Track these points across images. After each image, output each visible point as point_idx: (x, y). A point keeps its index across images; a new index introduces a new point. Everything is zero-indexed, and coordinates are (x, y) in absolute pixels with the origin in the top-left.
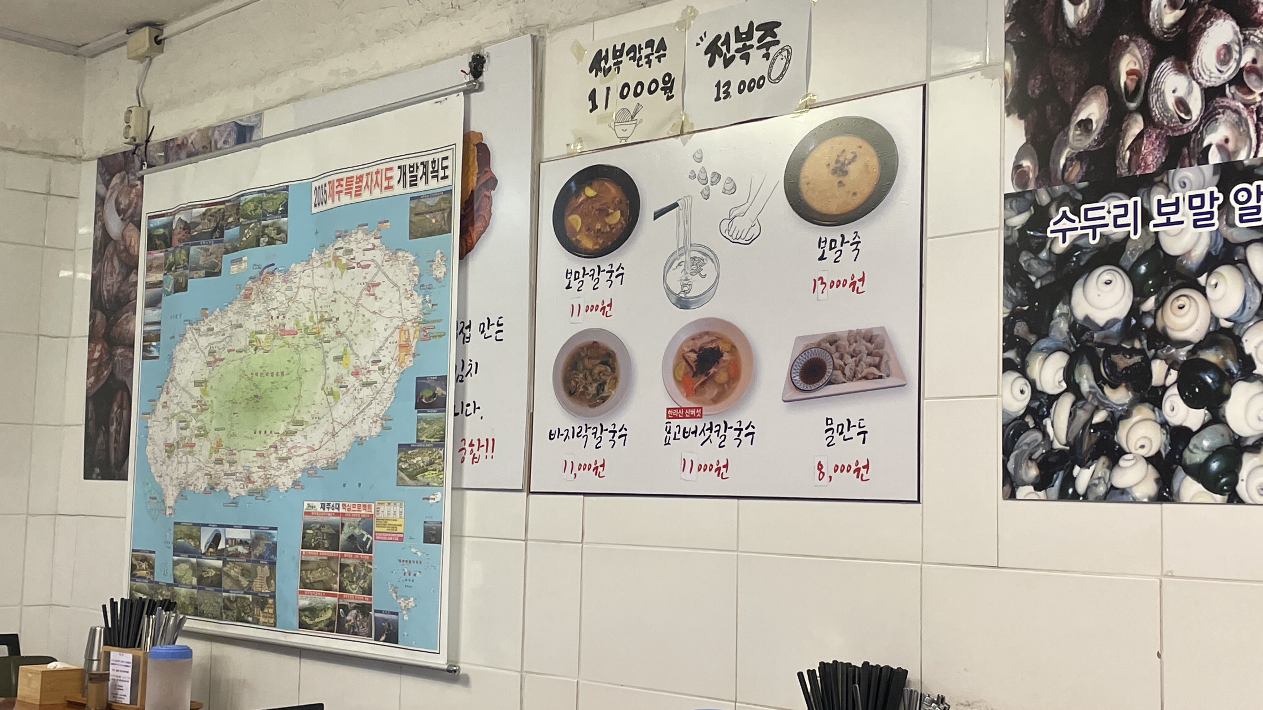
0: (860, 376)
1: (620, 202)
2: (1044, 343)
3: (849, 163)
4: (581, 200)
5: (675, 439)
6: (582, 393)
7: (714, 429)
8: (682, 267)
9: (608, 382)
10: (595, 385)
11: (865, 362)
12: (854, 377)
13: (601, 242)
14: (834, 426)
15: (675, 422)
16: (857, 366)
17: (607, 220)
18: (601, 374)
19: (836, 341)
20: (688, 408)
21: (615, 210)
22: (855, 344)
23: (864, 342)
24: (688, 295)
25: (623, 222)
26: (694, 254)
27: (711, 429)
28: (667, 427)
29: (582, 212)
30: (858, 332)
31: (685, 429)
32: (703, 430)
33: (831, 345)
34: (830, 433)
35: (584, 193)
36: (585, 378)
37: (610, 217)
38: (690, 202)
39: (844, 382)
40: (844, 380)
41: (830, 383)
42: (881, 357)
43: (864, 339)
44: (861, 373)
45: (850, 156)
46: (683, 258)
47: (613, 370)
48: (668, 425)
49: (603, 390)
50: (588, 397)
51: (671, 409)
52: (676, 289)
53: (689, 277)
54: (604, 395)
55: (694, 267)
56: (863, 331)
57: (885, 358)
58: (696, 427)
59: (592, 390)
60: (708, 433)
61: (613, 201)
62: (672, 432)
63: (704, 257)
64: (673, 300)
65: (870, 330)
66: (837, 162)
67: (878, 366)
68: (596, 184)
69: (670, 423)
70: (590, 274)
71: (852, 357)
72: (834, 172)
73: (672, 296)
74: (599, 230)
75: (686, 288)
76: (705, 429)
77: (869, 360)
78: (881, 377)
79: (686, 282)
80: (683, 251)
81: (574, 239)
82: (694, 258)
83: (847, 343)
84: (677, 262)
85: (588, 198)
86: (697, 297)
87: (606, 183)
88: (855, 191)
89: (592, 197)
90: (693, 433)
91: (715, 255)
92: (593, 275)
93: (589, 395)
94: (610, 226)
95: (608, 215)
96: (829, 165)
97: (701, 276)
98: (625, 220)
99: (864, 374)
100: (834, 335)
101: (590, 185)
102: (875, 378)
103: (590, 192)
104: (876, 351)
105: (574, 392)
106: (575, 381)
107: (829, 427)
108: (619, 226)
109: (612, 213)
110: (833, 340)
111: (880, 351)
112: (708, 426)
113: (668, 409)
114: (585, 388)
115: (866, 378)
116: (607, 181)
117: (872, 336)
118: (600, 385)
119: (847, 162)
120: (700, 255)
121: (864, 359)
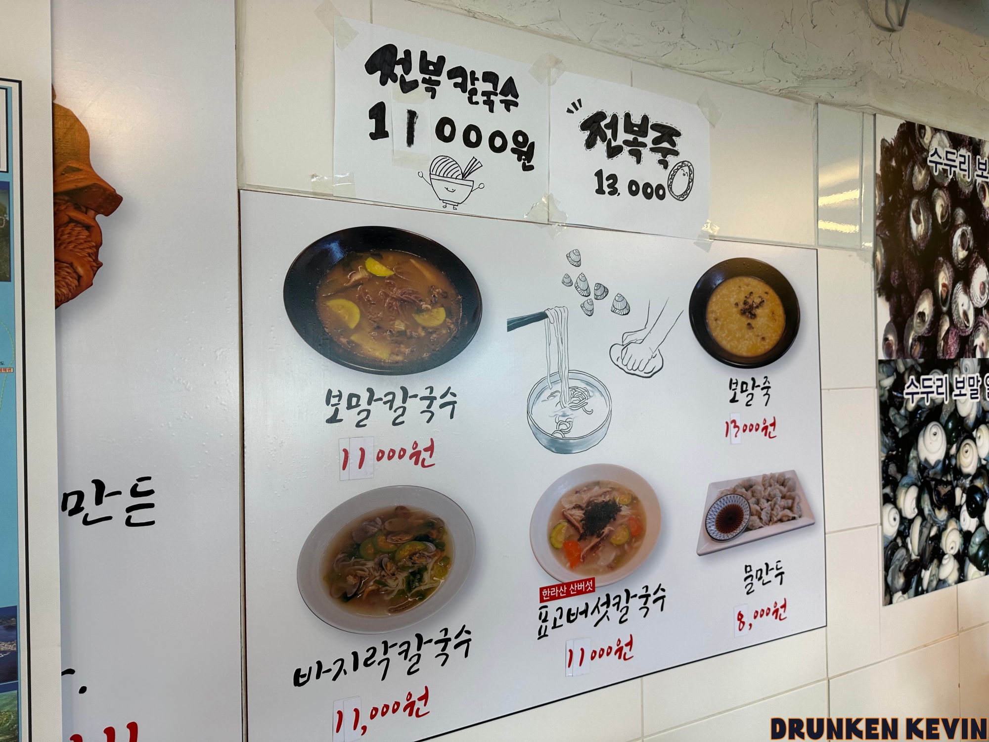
0: (775, 519)
1: (445, 296)
2: (906, 480)
3: (757, 307)
4: (357, 277)
5: (554, 627)
6: (375, 593)
7: (612, 602)
8: (557, 399)
9: (430, 567)
10: (402, 576)
11: (779, 506)
12: (770, 520)
13: (407, 351)
14: (753, 573)
15: (552, 605)
16: (772, 510)
17: (420, 319)
18: (415, 558)
19: (751, 487)
20: (573, 583)
21: (434, 304)
22: (769, 489)
23: (778, 486)
24: (567, 436)
25: (452, 326)
26: (573, 383)
27: (607, 603)
28: (541, 614)
29: (360, 298)
30: (772, 476)
31: (570, 610)
32: (597, 606)
33: (747, 491)
34: (749, 581)
35: (365, 268)
36: (381, 566)
37: (426, 316)
38: (565, 315)
39: (761, 527)
40: (761, 525)
41: (748, 529)
42: (793, 499)
43: (777, 482)
44: (776, 516)
45: (758, 301)
46: (557, 387)
47: (441, 546)
48: (544, 611)
49: (421, 580)
50: (387, 598)
51: (546, 588)
52: (550, 427)
53: (569, 412)
54: (423, 588)
55: (576, 400)
56: (777, 476)
57: (797, 500)
58: (587, 604)
59: (397, 583)
60: (603, 609)
61: (430, 292)
62: (551, 619)
63: (589, 388)
64: (545, 442)
65: (782, 474)
66: (745, 303)
67: (791, 508)
68: (391, 258)
69: (546, 607)
70: (385, 399)
71: (768, 501)
72: (743, 312)
73: (541, 436)
74: (401, 333)
75: (563, 427)
76: (599, 605)
77: (783, 503)
78: (794, 518)
79: (564, 419)
80: (557, 377)
81: (344, 340)
82: (575, 388)
83: (763, 489)
84: (547, 393)
85: (373, 278)
86: (582, 437)
87: (413, 261)
88: (763, 336)
89: (384, 278)
90: (581, 613)
91: (604, 387)
92: (392, 402)
93: (389, 593)
94: (424, 328)
95: (420, 311)
96: (737, 304)
97: (586, 411)
98: (456, 324)
99: (779, 517)
100: (749, 480)
101: (378, 257)
102: (789, 520)
103: (376, 267)
104: (789, 493)
105: (356, 594)
106: (355, 576)
107: (748, 574)
108: (444, 332)
109: (427, 310)
110: (749, 486)
111: (793, 494)
112: (604, 599)
113: (542, 589)
114: (381, 583)
115: (781, 521)
116: (413, 257)
117: (785, 480)
118: (413, 574)
119: (755, 305)
120: (583, 385)
121: (778, 502)
